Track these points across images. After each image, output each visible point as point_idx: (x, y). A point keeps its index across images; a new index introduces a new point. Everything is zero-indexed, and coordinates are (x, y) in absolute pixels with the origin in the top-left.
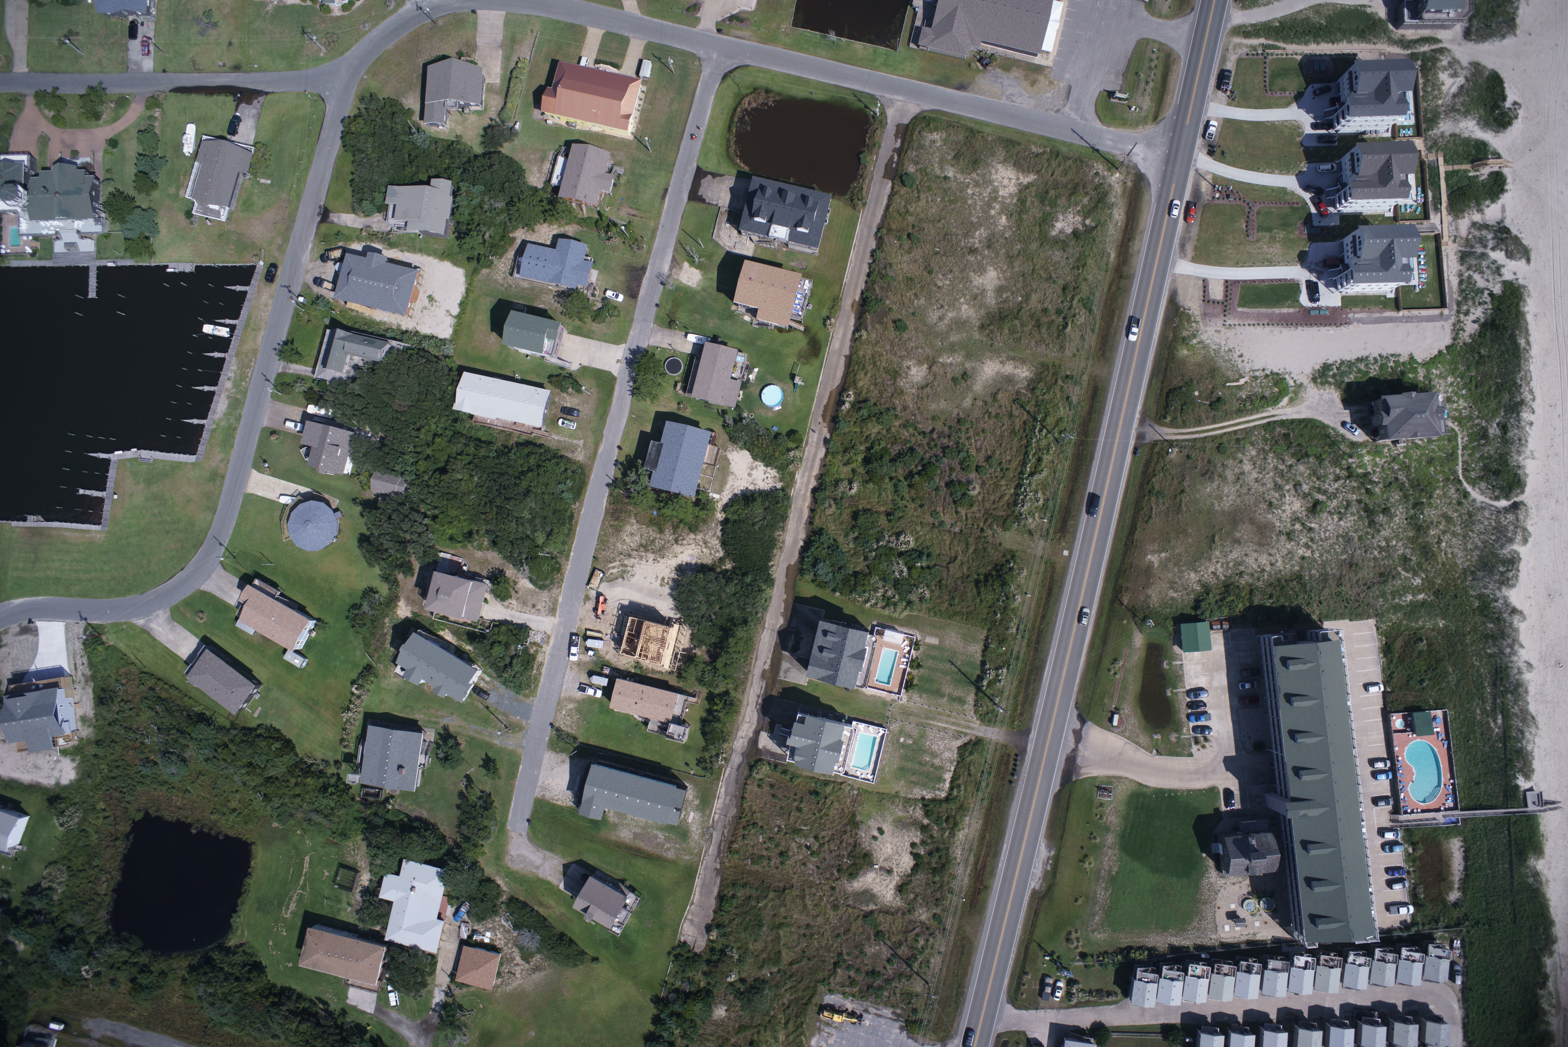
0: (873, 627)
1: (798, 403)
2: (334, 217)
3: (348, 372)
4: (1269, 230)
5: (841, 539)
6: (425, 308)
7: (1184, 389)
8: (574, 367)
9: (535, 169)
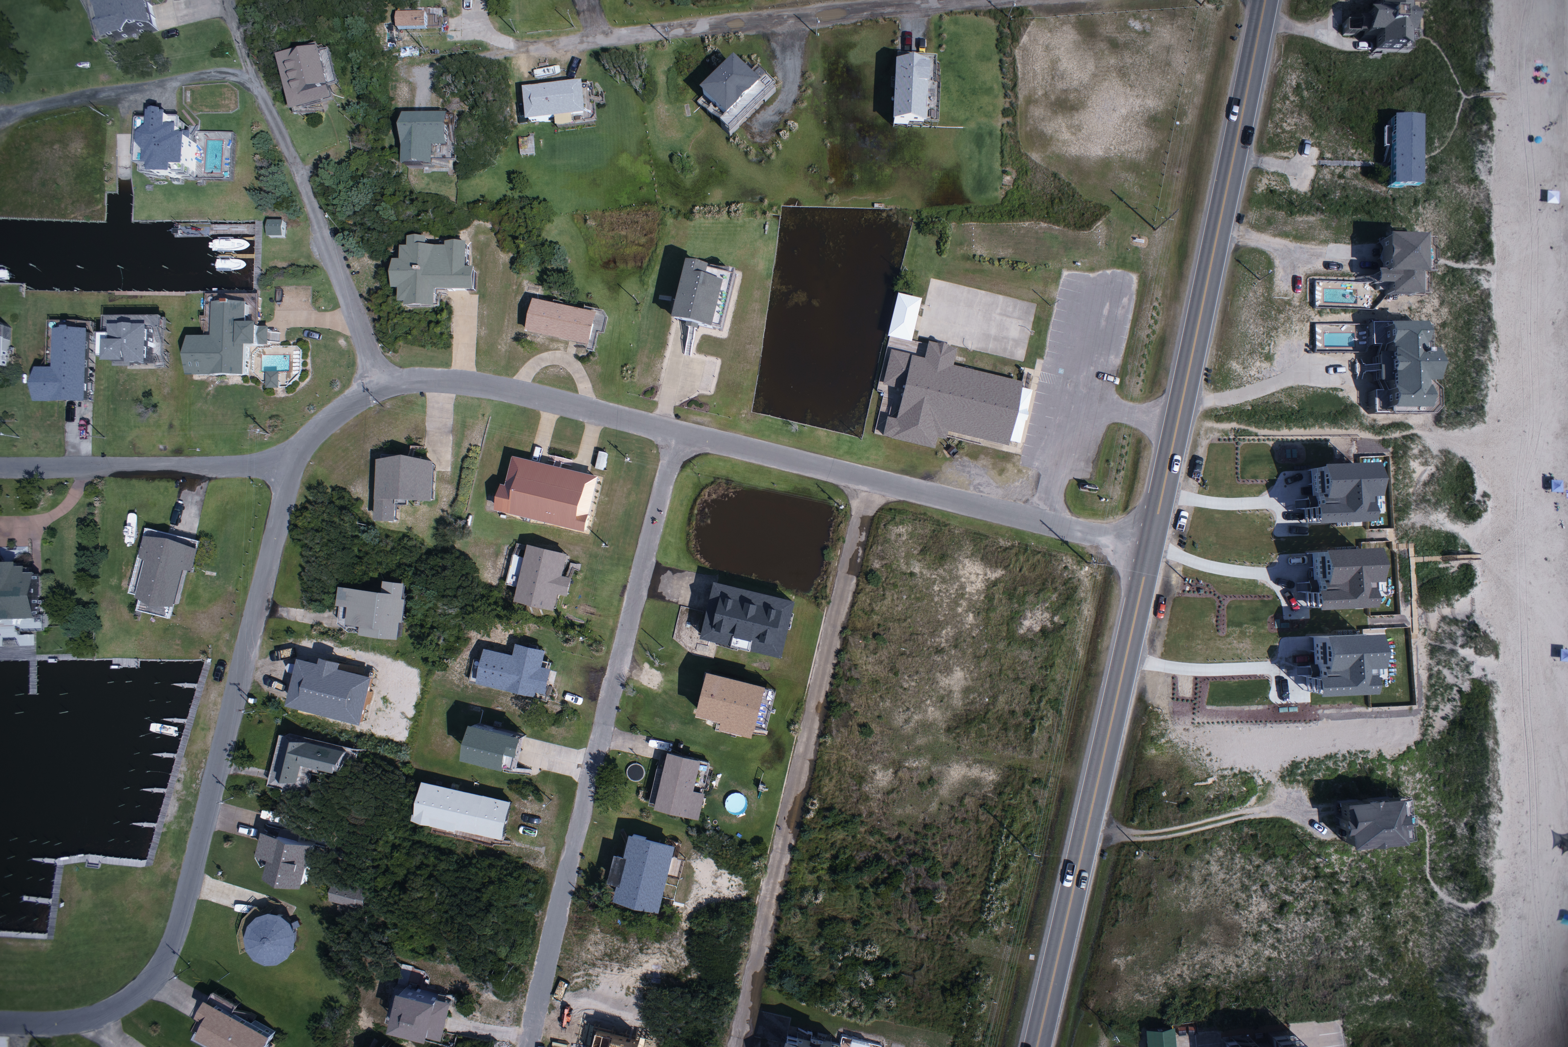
0: (840, 1034)
1: (762, 809)
2: (283, 612)
3: (302, 779)
4: (1240, 625)
5: (806, 947)
6: (380, 710)
7: (1152, 791)
8: (534, 772)
9: (489, 564)
